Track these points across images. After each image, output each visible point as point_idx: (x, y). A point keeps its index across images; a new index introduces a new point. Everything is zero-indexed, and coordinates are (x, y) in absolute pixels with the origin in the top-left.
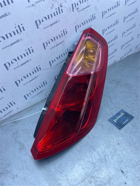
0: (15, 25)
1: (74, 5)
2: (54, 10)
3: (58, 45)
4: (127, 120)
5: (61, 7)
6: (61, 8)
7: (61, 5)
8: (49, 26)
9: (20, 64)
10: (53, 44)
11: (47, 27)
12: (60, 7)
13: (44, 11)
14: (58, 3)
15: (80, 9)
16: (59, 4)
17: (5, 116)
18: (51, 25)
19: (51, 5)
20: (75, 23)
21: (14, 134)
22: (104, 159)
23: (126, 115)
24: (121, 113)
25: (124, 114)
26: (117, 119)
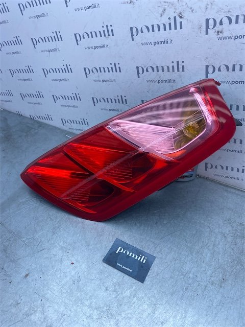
0: (103, 23)
1: (211, 22)
2: (165, 20)
3: (162, 81)
4: (129, 270)
5: (181, 17)
6: (181, 20)
7: (180, 14)
8: (151, 43)
10: (153, 75)
11: (147, 44)
12: (178, 18)
13: (146, 16)
14: (176, 9)
15: (225, 34)
16: (178, 11)
17: (76, 130)
18: (155, 43)
19: (161, 10)
20: (207, 58)
23: (142, 267)
24: (143, 257)
25: (144, 262)
26: (124, 252)
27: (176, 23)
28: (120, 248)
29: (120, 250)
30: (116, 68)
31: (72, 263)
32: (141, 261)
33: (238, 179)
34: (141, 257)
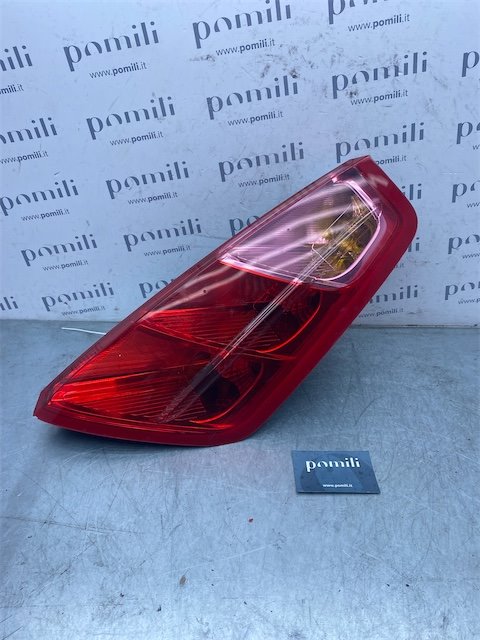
0: (153, 95)
1: (340, 81)
2: (269, 82)
3: (267, 181)
4: (346, 485)
5: (294, 77)
6: (294, 80)
7: (294, 71)
8: (245, 121)
9: (146, 195)
10: (250, 173)
11: (238, 122)
12: (290, 78)
13: (236, 77)
14: (286, 65)
15: (362, 95)
16: (290, 68)
17: (81, 312)
18: (253, 120)
19: (262, 67)
20: (338, 133)
21: (64, 355)
22: (174, 525)
23: (361, 473)
24: (352, 459)
25: (358, 465)
26: (319, 465)
27: (287, 86)
28: (308, 463)
29: (311, 465)
30: (178, 171)
31: (251, 520)
32: (353, 465)
33: (395, 311)
34: (349, 460)
